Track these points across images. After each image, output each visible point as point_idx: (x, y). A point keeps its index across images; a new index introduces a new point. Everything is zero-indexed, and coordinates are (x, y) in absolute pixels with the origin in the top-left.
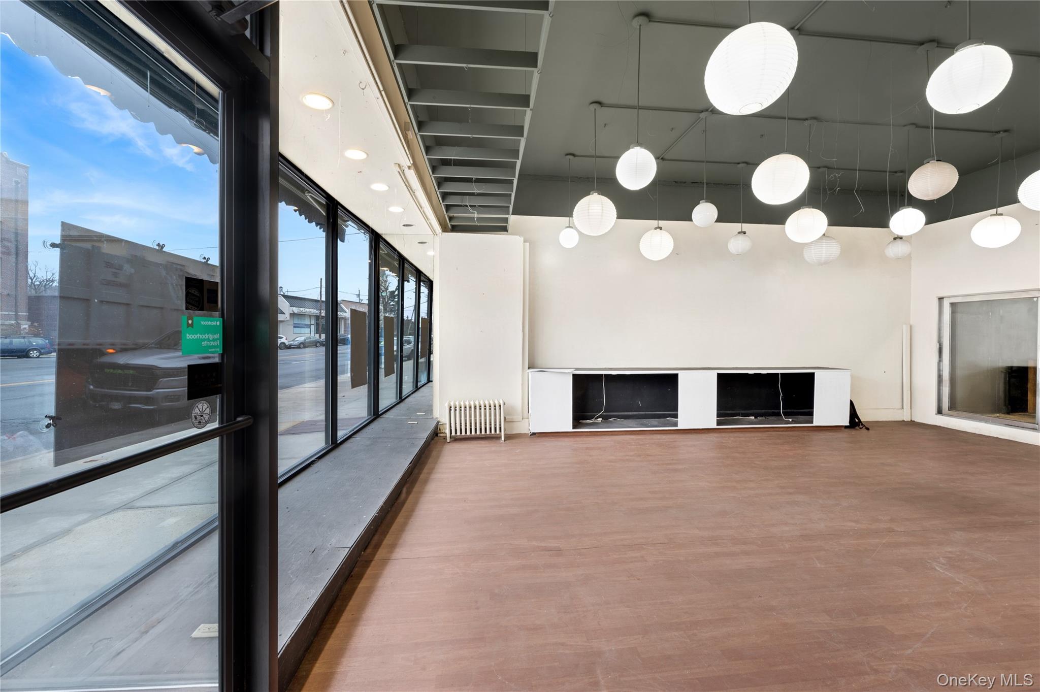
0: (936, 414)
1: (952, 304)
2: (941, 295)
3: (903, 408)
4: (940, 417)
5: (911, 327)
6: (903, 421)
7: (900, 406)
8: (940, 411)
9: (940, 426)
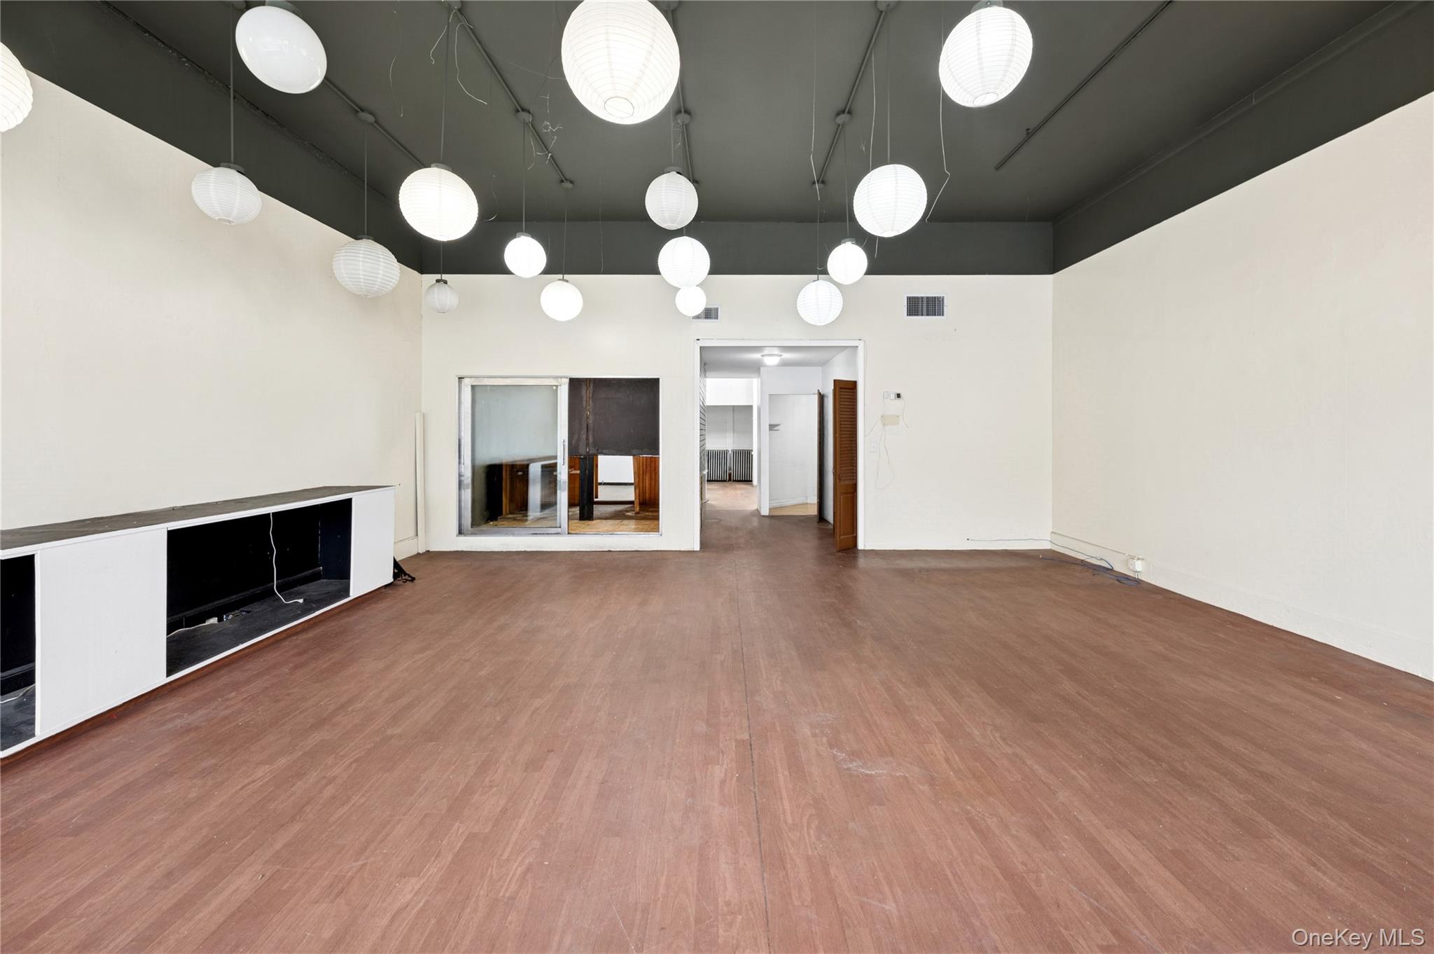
0: (457, 536)
1: (473, 387)
2: (461, 374)
3: (417, 535)
4: (462, 538)
5: (424, 415)
6: (418, 554)
7: (412, 533)
8: (460, 532)
9: (462, 551)
